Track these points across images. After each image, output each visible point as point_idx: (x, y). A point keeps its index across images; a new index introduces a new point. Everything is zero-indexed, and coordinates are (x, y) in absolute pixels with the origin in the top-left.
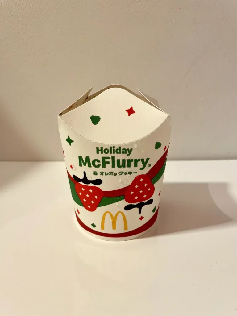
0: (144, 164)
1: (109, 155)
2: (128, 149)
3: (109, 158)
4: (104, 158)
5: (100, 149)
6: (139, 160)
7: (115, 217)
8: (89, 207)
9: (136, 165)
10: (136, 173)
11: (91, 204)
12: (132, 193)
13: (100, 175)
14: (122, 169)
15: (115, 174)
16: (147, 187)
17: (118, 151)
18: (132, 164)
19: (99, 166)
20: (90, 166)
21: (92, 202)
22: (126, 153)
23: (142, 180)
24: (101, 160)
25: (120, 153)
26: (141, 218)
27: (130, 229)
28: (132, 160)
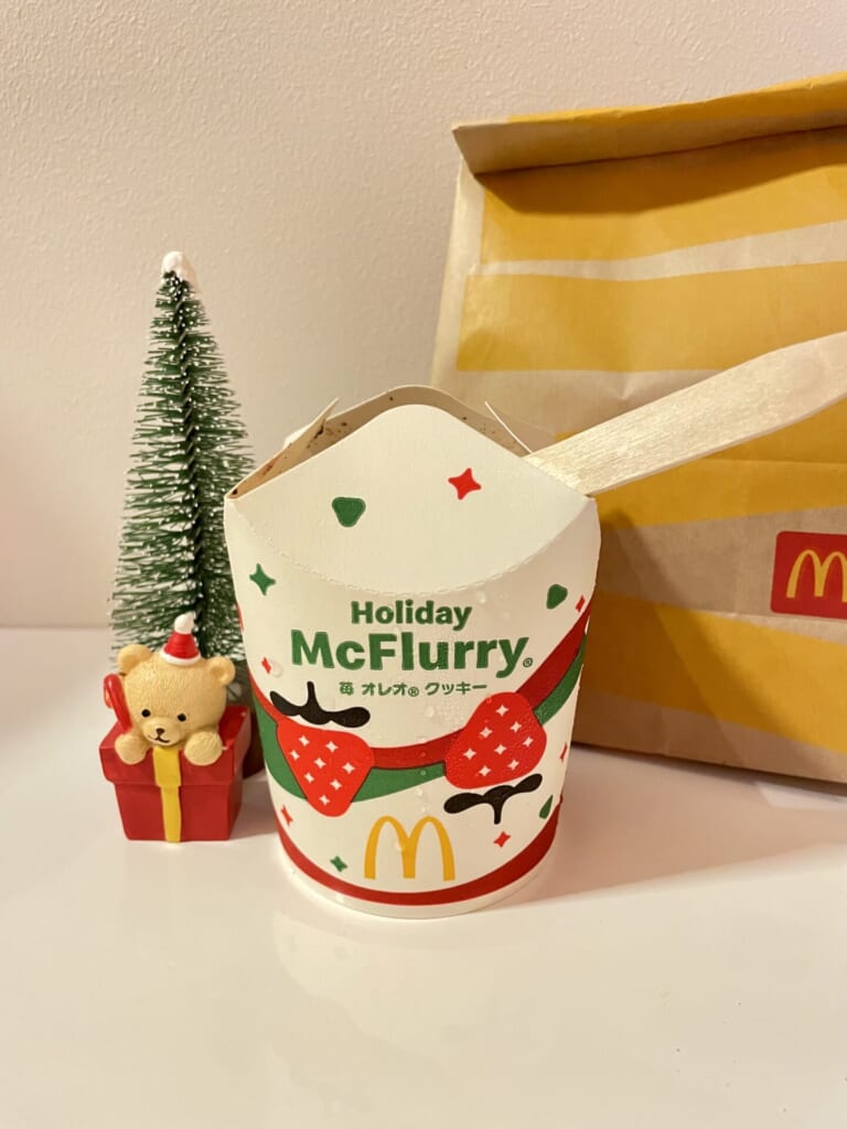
0: (512, 660)
1: (394, 628)
2: (457, 610)
3: (392, 638)
4: (375, 640)
5: (362, 607)
6: (493, 645)
7: (412, 834)
8: (324, 800)
9: (482, 662)
10: (484, 687)
11: (330, 793)
12: (470, 754)
13: (365, 693)
14: (437, 675)
15: (414, 692)
16: (522, 734)
17: (424, 615)
18: (471, 657)
19: (359, 663)
20: (328, 663)
21: (336, 785)
22: (449, 621)
23: (502, 710)
24: (366, 645)
25: (429, 620)
26: (502, 839)
27: (463, 878)
28: (470, 646)
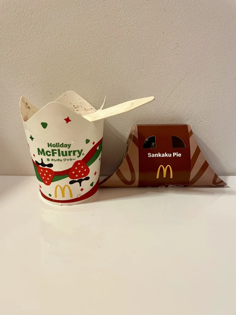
0: (80, 154)
1: (56, 148)
2: (68, 145)
3: (56, 150)
4: (53, 150)
5: (50, 144)
6: (76, 151)
7: (64, 188)
8: (46, 182)
9: (74, 155)
10: (75, 159)
11: (47, 181)
12: (73, 172)
13: (52, 161)
14: (65, 157)
15: (61, 161)
16: (84, 168)
17: (62, 146)
18: (72, 153)
19: (50, 155)
20: (44, 155)
21: (48, 179)
22: (67, 147)
23: (79, 164)
24: (51, 151)
25: (63, 147)
26: (82, 190)
27: (75, 197)
28: (71, 151)
